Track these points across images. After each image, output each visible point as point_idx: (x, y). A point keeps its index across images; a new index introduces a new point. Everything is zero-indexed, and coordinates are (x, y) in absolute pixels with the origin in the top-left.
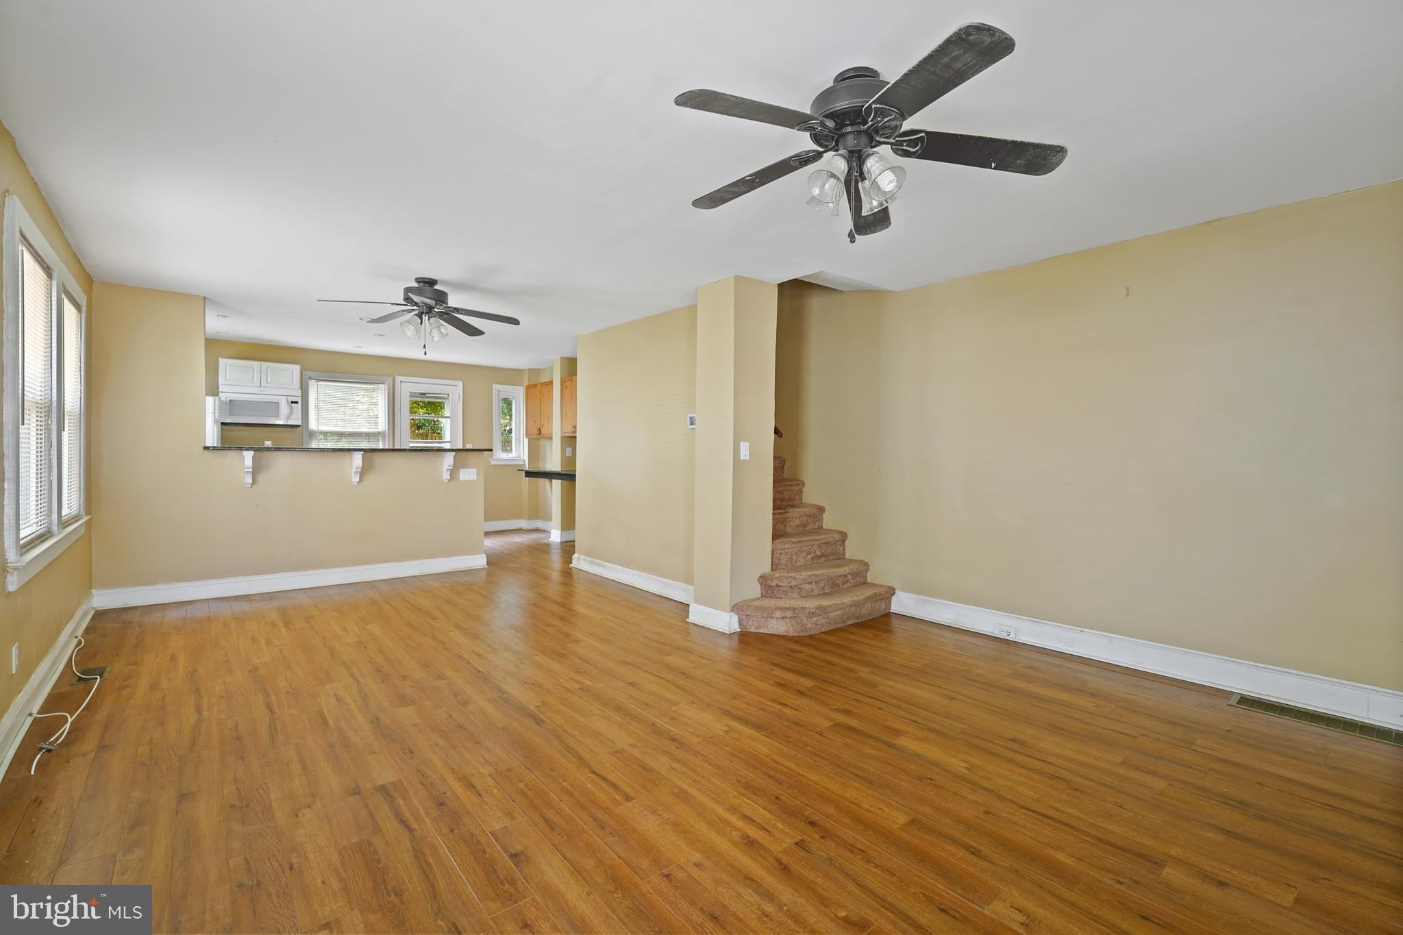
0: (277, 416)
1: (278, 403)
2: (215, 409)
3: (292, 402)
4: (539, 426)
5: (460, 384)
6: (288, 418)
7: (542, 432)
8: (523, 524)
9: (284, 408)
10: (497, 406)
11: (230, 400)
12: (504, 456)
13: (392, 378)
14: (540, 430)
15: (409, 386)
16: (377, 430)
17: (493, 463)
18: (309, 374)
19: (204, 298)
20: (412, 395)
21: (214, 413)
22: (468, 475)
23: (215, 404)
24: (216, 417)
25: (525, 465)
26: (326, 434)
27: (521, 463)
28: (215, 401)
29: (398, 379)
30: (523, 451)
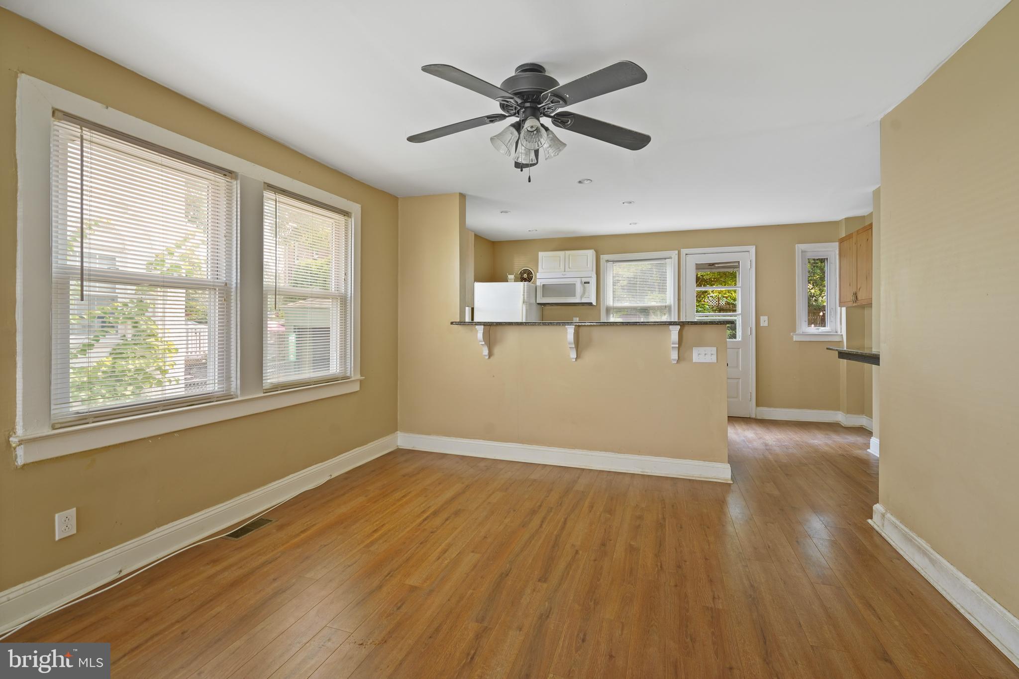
0: (574, 295)
1: (575, 284)
2: (524, 292)
3: (585, 283)
4: (854, 290)
5: (752, 249)
6: (581, 298)
7: (859, 298)
8: (840, 417)
9: (579, 288)
10: (800, 271)
11: (543, 285)
12: (813, 329)
13: (677, 252)
14: (855, 295)
15: (696, 256)
16: (664, 304)
17: (795, 338)
18: (604, 257)
19: (463, 197)
20: (699, 267)
21: (524, 295)
22: (703, 355)
23: (524, 288)
24: (525, 298)
25: (842, 342)
26: (619, 310)
27: (837, 339)
28: (524, 285)
29: (684, 251)
30: (841, 324)
